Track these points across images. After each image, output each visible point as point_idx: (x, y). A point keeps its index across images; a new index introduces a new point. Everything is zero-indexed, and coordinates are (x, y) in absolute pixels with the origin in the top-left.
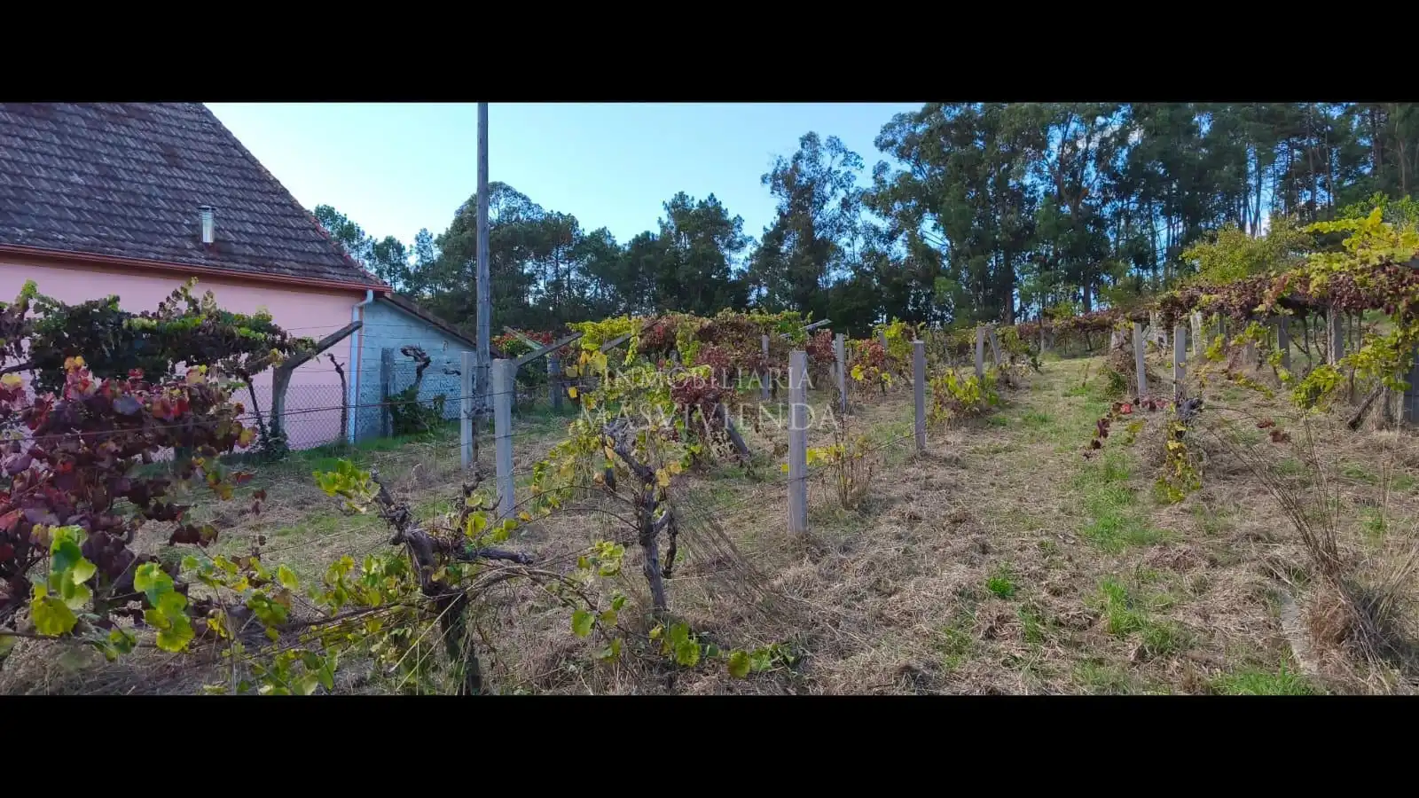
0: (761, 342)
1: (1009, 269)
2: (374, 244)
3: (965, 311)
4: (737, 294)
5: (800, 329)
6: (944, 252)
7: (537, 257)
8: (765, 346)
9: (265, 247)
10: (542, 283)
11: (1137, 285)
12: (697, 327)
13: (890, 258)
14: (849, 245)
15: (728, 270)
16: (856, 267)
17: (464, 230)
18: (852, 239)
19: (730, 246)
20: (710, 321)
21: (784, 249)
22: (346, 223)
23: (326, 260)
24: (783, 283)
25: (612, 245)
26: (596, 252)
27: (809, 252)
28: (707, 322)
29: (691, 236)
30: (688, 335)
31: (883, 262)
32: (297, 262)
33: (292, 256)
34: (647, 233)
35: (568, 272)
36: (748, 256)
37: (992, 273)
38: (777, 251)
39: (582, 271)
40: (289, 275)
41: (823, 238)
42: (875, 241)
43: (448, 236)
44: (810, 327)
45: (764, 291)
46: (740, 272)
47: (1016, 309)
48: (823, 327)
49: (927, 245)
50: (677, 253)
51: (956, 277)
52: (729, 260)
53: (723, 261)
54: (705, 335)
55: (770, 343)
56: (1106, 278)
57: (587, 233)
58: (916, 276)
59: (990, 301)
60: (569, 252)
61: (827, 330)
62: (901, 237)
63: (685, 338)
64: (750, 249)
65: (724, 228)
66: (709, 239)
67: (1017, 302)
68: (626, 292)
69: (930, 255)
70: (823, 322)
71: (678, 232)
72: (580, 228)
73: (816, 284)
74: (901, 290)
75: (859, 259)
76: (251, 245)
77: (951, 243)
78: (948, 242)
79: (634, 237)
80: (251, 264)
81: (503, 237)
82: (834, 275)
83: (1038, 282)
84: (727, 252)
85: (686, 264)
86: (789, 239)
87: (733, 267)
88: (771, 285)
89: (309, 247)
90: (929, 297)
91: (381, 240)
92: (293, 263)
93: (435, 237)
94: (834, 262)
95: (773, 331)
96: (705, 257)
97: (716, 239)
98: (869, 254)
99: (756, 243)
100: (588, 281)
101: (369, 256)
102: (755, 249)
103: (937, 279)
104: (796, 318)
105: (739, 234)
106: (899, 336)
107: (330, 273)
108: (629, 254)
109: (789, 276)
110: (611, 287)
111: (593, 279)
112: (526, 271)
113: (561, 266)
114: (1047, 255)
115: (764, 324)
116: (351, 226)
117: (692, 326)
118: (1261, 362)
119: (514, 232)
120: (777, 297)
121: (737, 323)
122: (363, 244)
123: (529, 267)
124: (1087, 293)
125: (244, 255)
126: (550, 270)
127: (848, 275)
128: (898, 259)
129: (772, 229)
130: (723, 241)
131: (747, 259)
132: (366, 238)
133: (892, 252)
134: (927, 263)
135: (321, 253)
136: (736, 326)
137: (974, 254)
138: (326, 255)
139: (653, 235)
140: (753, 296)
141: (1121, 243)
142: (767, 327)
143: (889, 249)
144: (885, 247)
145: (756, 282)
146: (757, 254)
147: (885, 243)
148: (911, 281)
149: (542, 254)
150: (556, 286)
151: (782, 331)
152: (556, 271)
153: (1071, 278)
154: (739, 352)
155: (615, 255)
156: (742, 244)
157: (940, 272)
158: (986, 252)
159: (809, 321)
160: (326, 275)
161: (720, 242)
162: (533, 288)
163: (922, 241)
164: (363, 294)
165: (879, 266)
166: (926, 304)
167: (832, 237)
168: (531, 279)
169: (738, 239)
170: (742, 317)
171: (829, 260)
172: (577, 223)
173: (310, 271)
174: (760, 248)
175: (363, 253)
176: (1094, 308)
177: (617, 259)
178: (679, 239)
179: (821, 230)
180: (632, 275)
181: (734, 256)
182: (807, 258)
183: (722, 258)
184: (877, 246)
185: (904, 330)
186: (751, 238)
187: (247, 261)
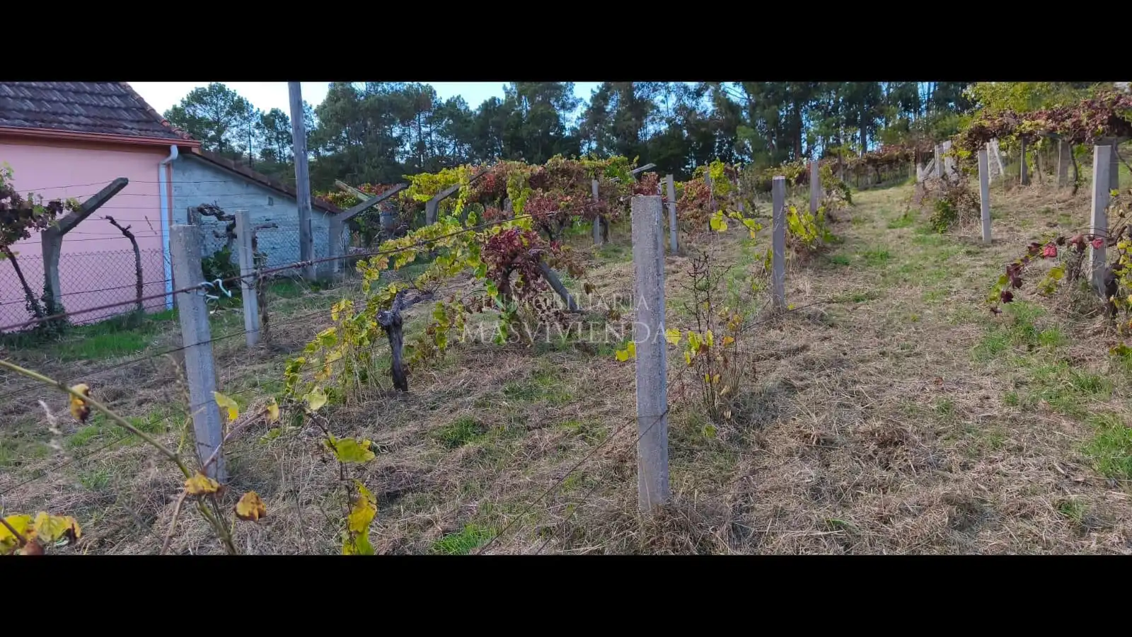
0: (591, 187)
1: (798, 117)
2: (262, 116)
3: (762, 155)
4: (571, 146)
5: (628, 173)
6: (743, 105)
7: (402, 122)
8: (595, 192)
9: (50, 101)
10: (408, 144)
11: (905, 127)
12: (527, 174)
13: (698, 112)
14: (663, 102)
15: (563, 128)
16: (669, 121)
17: (338, 99)
18: (666, 97)
19: (563, 107)
20: (541, 168)
21: (609, 108)
22: (236, 98)
23: (125, 115)
24: (609, 137)
25: (465, 110)
26: (451, 116)
27: (630, 109)
28: (538, 169)
29: (531, 99)
30: (518, 182)
31: (693, 115)
32: (87, 117)
33: (82, 110)
34: (494, 99)
35: (429, 134)
36: (580, 116)
37: (783, 120)
38: (604, 110)
39: (440, 133)
40: (72, 131)
41: (641, 98)
42: (685, 98)
43: (324, 107)
44: (636, 171)
45: (594, 145)
46: (573, 130)
47: (803, 152)
48: (647, 171)
49: (729, 99)
50: (519, 114)
51: (753, 125)
52: (564, 119)
53: (558, 120)
54: (535, 181)
55: (600, 187)
56: (878, 121)
57: (444, 101)
58: (720, 125)
59: (783, 145)
60: (429, 117)
61: (653, 173)
62: (707, 93)
63: (515, 186)
64: (580, 110)
65: (558, 92)
66: (546, 101)
67: (805, 145)
68: (479, 150)
69: (732, 108)
70: (648, 166)
71: (520, 96)
72: (438, 96)
73: (636, 137)
74: (707, 140)
75: (672, 114)
76: (31, 99)
77: (749, 96)
78: (746, 95)
79: (482, 102)
80: (26, 120)
81: (371, 104)
82: (651, 129)
83: (823, 127)
84: (562, 112)
85: (528, 123)
86: (613, 99)
87: (568, 125)
88: (599, 140)
89: (106, 101)
90: (731, 144)
91: (267, 112)
92: (82, 118)
93: (314, 108)
94: (651, 118)
95: (602, 176)
96: (543, 117)
97: (552, 102)
98: (681, 109)
99: (585, 104)
100: (447, 141)
101: (258, 126)
102: (585, 109)
103: (738, 127)
104: (623, 163)
105: (571, 96)
106: (723, 176)
107: (126, 128)
108: (479, 116)
109: (614, 131)
110: (466, 146)
111: (451, 140)
112: (394, 135)
113: (424, 129)
114: (829, 104)
115: (594, 169)
116: (241, 100)
117: (522, 173)
118: (1077, 187)
119: (379, 100)
120: (605, 149)
121: (568, 169)
122: (252, 115)
123: (396, 132)
124: (863, 135)
125: (21, 111)
126: (414, 134)
127: (664, 127)
128: (705, 112)
129: (598, 91)
130: (558, 102)
131: (578, 118)
132: (254, 110)
133: (700, 106)
134: (730, 115)
135: (119, 108)
136: (565, 172)
137: (770, 105)
138: (126, 109)
139: (499, 100)
140: (585, 148)
141: (891, 90)
142: (597, 172)
143: (697, 104)
144: (694, 103)
145: (587, 137)
146: (587, 113)
147: (693, 99)
148: (715, 130)
149: (406, 120)
150: (420, 146)
151: (611, 175)
152: (420, 133)
153: (851, 122)
154: (569, 198)
155: (468, 119)
156: (574, 105)
157: (740, 122)
158: (778, 103)
159: (636, 165)
160: (121, 130)
161: (555, 104)
162: (401, 150)
163: (725, 95)
164: (166, 150)
165: (689, 119)
166: (729, 150)
167: (648, 96)
168: (399, 142)
169: (570, 101)
170: (573, 163)
171: (646, 117)
172: (435, 92)
173: (101, 126)
174: (589, 109)
175: (253, 123)
176: (869, 148)
177: (470, 121)
178: (520, 103)
179: (639, 90)
180: (483, 134)
181: (568, 115)
182: (629, 115)
183: (558, 117)
184: (687, 103)
185: (726, 170)
186: (581, 99)
187: (22, 116)
